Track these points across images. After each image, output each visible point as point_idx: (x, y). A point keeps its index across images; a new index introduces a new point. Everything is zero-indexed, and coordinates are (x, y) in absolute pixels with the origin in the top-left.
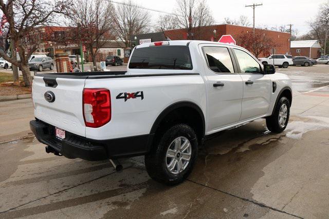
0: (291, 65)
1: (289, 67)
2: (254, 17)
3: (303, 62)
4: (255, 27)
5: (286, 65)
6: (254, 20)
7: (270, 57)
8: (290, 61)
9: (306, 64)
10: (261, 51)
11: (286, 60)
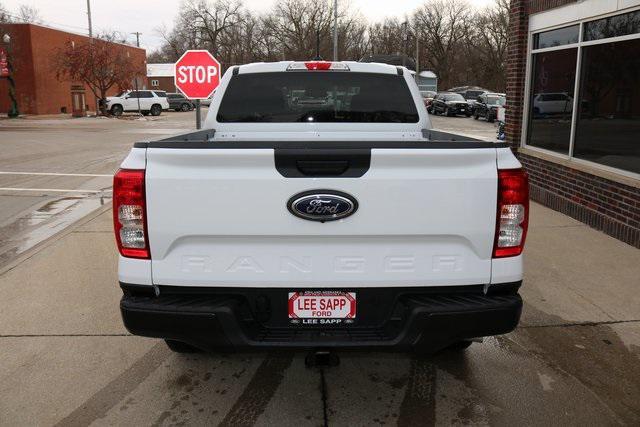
0: (166, 110)
1: (163, 113)
2: (89, 13)
3: (178, 103)
4: (94, 35)
5: (156, 109)
6: (90, 19)
7: (125, 95)
8: (164, 102)
9: (185, 108)
10: (111, 83)
11: (156, 99)
